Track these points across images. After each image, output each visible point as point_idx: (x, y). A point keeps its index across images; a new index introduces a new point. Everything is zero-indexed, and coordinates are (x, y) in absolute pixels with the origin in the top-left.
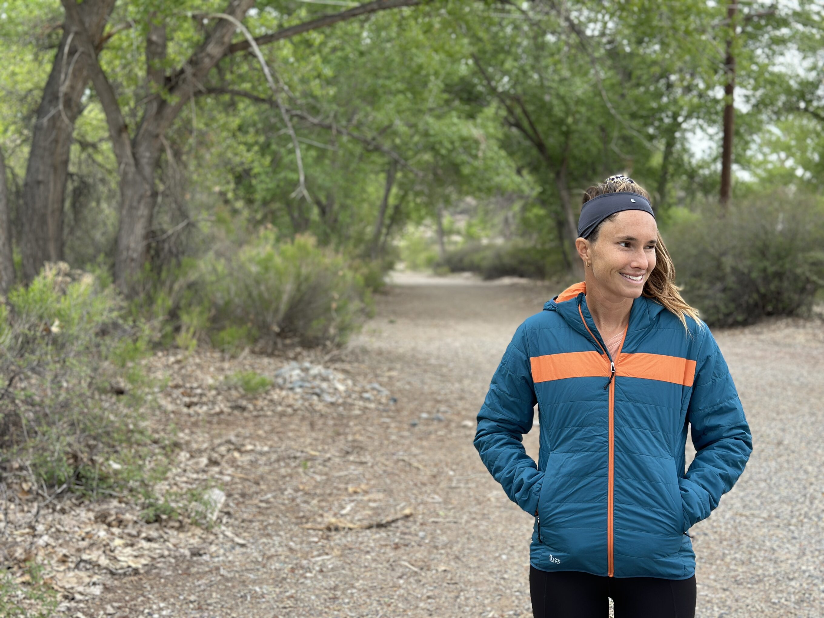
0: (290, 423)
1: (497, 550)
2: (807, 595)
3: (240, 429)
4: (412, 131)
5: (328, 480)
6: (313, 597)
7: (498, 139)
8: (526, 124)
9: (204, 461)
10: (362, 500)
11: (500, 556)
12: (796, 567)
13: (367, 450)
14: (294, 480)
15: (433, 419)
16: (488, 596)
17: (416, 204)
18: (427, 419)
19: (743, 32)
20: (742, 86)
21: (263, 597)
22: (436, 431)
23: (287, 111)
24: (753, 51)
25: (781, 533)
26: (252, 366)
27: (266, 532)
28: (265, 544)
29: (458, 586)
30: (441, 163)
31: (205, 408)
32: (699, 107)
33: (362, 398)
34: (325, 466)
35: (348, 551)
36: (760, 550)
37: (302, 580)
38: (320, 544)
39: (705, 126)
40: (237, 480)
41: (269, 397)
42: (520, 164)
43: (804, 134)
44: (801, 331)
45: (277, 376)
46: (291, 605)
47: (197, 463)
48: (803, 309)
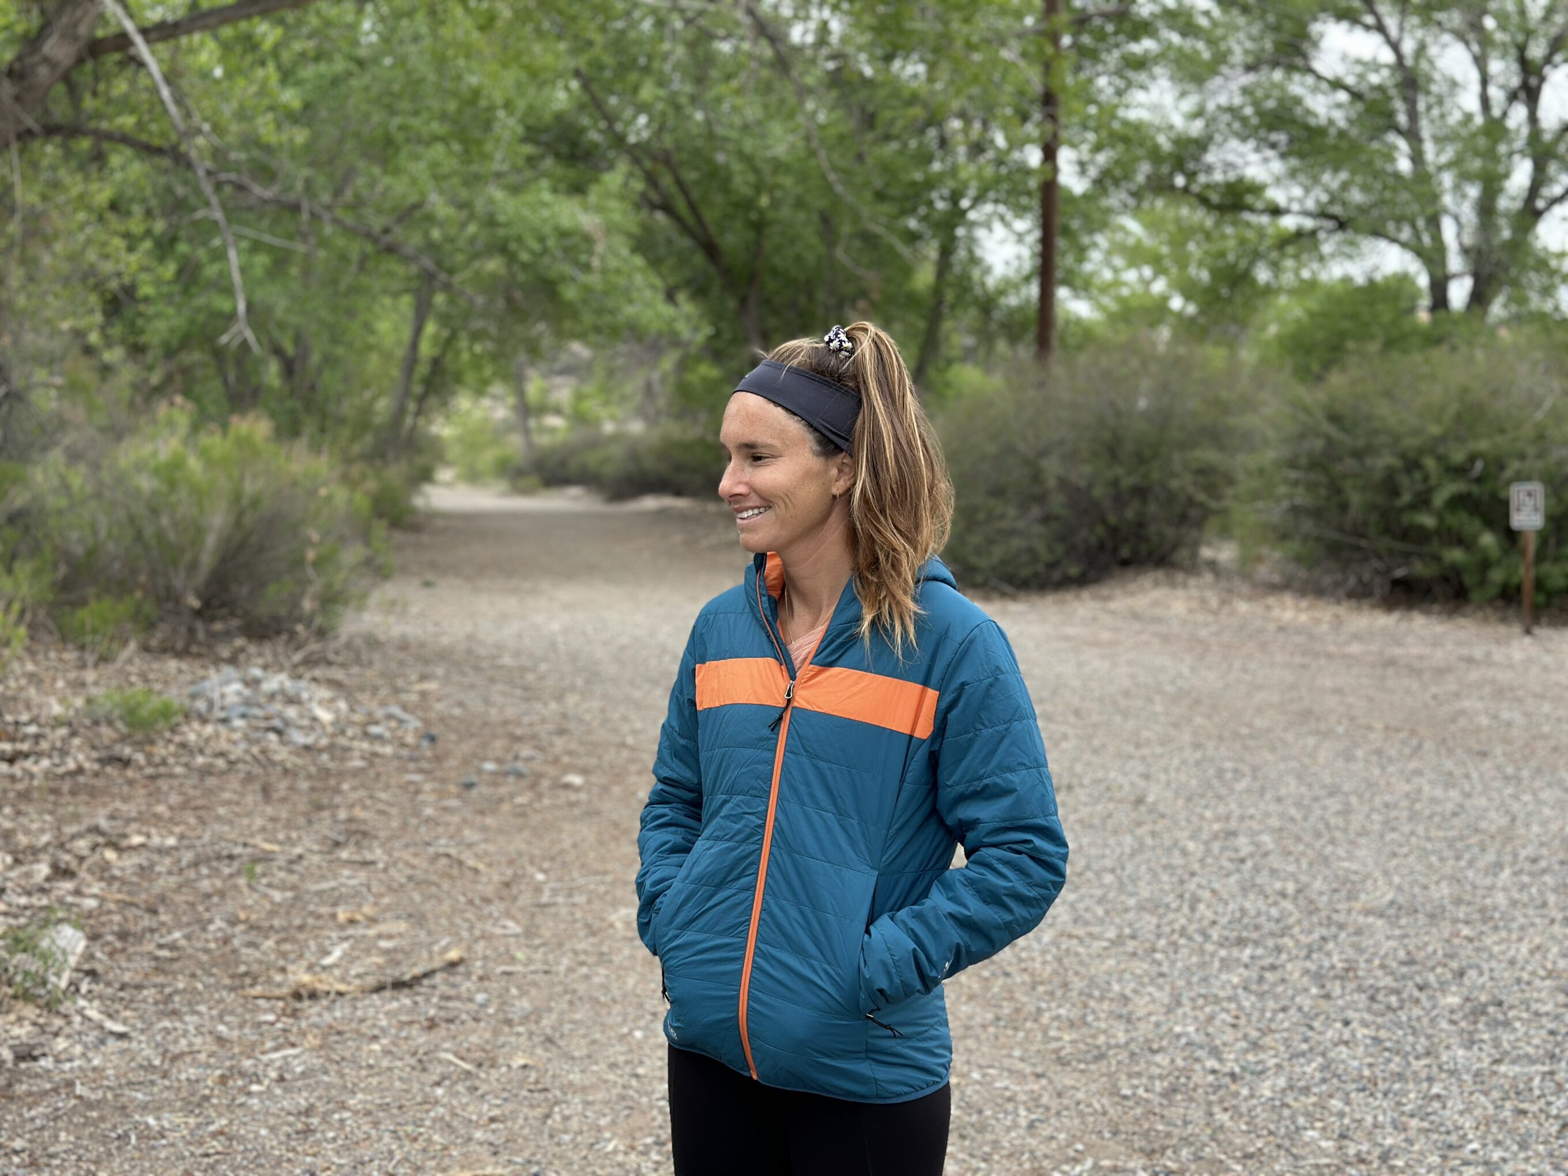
0: (222, 789)
1: (624, 1022)
2: (1183, 1080)
3: (118, 804)
4: (464, 215)
5: (296, 898)
6: (264, 1132)
7: (629, 235)
8: (681, 205)
9: (43, 869)
10: (364, 936)
11: (630, 1033)
12: (1164, 1028)
13: (375, 837)
14: (229, 902)
15: (506, 774)
16: (607, 1111)
17: (474, 355)
18: (494, 774)
19: (1076, 45)
20: (1073, 145)
21: (163, 1137)
22: (512, 796)
23: (209, 173)
24: (1090, 81)
25: (1140, 967)
26: (144, 677)
27: (170, 1007)
28: (167, 1031)
29: (550, 1095)
30: (521, 277)
31: (45, 763)
32: (998, 180)
33: (366, 735)
34: (291, 872)
35: (336, 1038)
36: (1102, 999)
37: (242, 1099)
38: (279, 1025)
39: (1009, 216)
40: (112, 906)
41: (177, 739)
42: (672, 280)
43: (1183, 234)
44: (1180, 593)
45: (194, 697)
46: (220, 1148)
47: (28, 875)
48: (1183, 553)
